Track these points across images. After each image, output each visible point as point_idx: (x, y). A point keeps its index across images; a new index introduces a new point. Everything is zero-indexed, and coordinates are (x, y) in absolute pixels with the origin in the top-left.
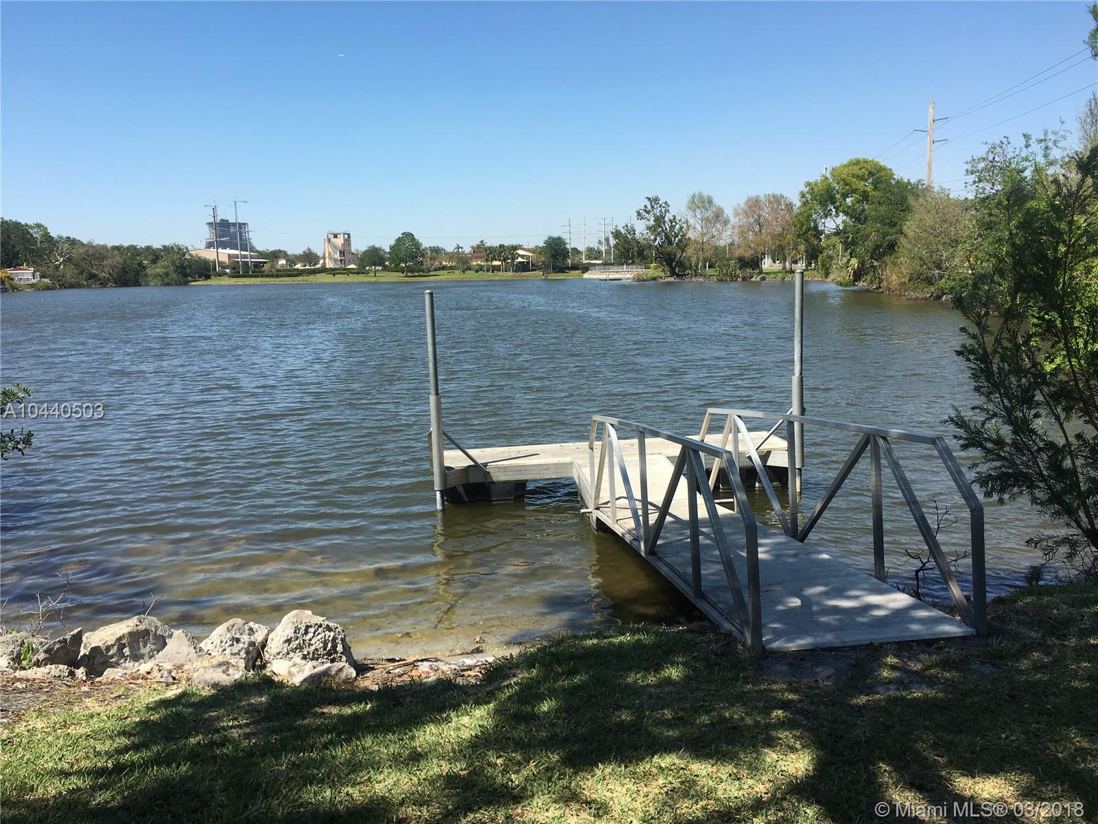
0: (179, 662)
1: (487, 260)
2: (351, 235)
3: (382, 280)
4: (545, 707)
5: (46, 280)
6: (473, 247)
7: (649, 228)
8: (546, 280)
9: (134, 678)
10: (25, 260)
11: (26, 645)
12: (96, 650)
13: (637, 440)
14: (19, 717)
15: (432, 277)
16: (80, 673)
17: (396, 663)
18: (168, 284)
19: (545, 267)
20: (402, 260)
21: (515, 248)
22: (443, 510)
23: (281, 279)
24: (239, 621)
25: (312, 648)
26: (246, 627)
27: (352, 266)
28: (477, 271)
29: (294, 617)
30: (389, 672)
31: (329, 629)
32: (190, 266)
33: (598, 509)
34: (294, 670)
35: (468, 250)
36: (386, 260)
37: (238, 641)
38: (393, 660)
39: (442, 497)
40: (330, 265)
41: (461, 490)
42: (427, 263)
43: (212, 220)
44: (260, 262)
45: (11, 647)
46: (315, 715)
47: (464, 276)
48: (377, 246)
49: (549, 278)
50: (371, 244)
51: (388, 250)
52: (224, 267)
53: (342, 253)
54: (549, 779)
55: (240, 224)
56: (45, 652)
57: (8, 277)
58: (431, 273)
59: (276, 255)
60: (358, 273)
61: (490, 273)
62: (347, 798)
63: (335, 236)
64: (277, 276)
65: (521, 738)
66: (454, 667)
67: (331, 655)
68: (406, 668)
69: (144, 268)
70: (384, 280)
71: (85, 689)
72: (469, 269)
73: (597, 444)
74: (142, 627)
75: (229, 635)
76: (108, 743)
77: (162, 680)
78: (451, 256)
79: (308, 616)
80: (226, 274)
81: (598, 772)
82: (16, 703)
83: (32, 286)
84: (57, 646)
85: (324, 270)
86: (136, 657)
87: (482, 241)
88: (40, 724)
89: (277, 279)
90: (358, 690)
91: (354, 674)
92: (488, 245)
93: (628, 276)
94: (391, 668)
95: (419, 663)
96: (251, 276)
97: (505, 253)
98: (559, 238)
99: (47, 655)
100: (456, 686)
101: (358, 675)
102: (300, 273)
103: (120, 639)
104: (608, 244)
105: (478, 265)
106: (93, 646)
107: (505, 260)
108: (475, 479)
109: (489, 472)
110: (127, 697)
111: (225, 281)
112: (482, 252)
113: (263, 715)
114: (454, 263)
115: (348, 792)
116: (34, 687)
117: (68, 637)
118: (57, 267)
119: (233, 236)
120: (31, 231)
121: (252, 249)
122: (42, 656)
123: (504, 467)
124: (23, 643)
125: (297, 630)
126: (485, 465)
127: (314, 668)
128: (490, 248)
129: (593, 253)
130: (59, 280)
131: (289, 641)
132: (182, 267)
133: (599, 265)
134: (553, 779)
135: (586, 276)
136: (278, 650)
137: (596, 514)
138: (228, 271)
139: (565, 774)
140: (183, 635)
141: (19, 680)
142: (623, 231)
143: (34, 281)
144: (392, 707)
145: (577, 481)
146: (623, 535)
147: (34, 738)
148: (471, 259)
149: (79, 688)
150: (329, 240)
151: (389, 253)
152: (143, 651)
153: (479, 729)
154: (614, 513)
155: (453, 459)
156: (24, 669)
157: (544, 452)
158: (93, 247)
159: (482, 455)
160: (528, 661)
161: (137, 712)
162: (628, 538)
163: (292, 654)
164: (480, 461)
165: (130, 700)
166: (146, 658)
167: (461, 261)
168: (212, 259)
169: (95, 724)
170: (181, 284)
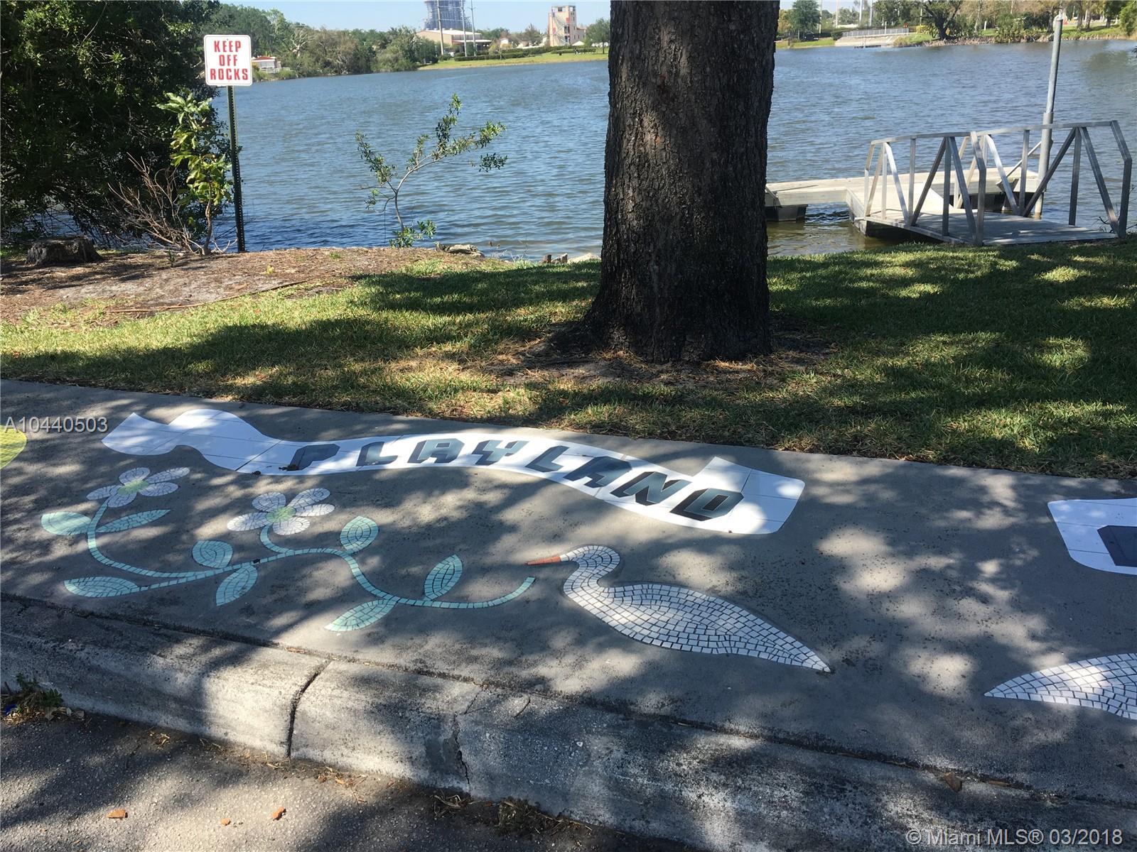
2: (576, 9)
5: (288, 69)
10: (267, 49)
18: (398, 70)
19: (792, 35)
23: (507, 60)
27: (579, 43)
32: (417, 50)
33: (870, 217)
40: (554, 43)
44: (483, 43)
49: (795, 47)
52: (448, 49)
53: (567, 29)
60: (585, 51)
63: (560, 10)
69: (374, 53)
83: (276, 75)
89: (503, 61)
96: (477, 59)
102: (526, 53)
104: (866, 4)
109: (778, 199)
118: (295, 56)
119: (452, 14)
120: (268, 18)
121: (475, 29)
123: (790, 195)
126: (775, 193)
129: (849, 17)
130: (298, 69)
132: (411, 51)
133: (854, 29)
135: (839, 43)
137: (866, 219)
138: (453, 54)
143: (277, 70)
146: (891, 223)
150: (554, 14)
154: (884, 214)
157: (821, 184)
158: (325, 33)
162: (895, 223)
168: (436, 41)
170: (409, 70)
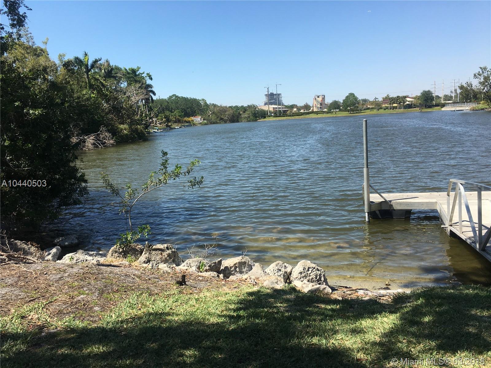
0: (257, 277)
1: (390, 104)
2: (325, 96)
3: (339, 115)
4: (426, 319)
5: (205, 121)
6: (383, 98)
7: (480, 83)
8: (421, 112)
9: (241, 281)
10: (198, 113)
11: (202, 263)
12: (226, 267)
13: (477, 192)
14: (201, 291)
15: (362, 113)
16: (221, 276)
17: (348, 289)
18: (249, 121)
19: (421, 106)
20: (348, 106)
21: (405, 97)
22: (369, 222)
23: (294, 117)
24: (281, 262)
25: (311, 277)
26: (284, 265)
27: (326, 110)
28: (385, 109)
29: (303, 263)
30: (344, 292)
31: (318, 270)
32: (258, 113)
33: (451, 226)
34: (304, 286)
35: (380, 99)
36: (341, 106)
37: (280, 270)
38: (346, 287)
39: (368, 215)
40: (315, 110)
41: (378, 212)
42: (360, 107)
43: (267, 93)
44: (286, 110)
45: (197, 263)
46: (315, 307)
47: (378, 112)
48: (337, 100)
49: (423, 111)
50: (334, 100)
51: (342, 102)
52: (271, 112)
53: (321, 104)
54: (431, 354)
55: (278, 94)
56: (209, 266)
57: (192, 120)
58: (362, 111)
59: (292, 107)
60: (328, 113)
61: (392, 110)
62: (332, 345)
63: (318, 97)
64: (293, 116)
65: (415, 332)
66: (375, 294)
67: (319, 281)
68: (352, 292)
69: (241, 115)
70: (340, 115)
71: (223, 282)
72: (381, 108)
73: (452, 194)
74: (243, 261)
75: (277, 268)
76: (233, 305)
77: (251, 283)
78: (372, 103)
79: (309, 263)
80: (272, 116)
81: (458, 355)
82: (199, 285)
83: (200, 123)
84: (213, 265)
85: (313, 112)
86: (241, 272)
87: (388, 95)
88: (208, 294)
89: (293, 117)
90: (332, 299)
91: (331, 291)
92: (391, 97)
93: (467, 108)
94: (345, 291)
95: (359, 290)
96: (282, 116)
97: (400, 100)
98: (429, 91)
99: (209, 268)
100: (379, 303)
101: (332, 292)
102: (302, 114)
103: (235, 264)
104: (456, 92)
105: (386, 106)
106: (225, 266)
107: (399, 103)
108: (384, 207)
109: (392, 205)
110: (239, 288)
111: (272, 119)
112: (388, 100)
113: (293, 303)
114: (374, 106)
115: (333, 342)
116: (205, 280)
117: (217, 261)
118: (209, 116)
119: (275, 99)
120: (200, 102)
121: (283, 105)
122: (208, 268)
123: (400, 203)
124: (201, 262)
125: (304, 269)
126: (390, 201)
127: (313, 286)
128: (392, 98)
129: (447, 98)
130: (210, 121)
131: (301, 273)
132: (255, 114)
133: (451, 103)
134: (433, 354)
135: (443, 109)
136: (296, 276)
137: (449, 228)
138: (273, 114)
139: (439, 353)
140: (259, 265)
141: (200, 276)
142: (465, 86)
143: (201, 122)
144: (349, 308)
145: (439, 211)
146: (466, 239)
147: (206, 300)
148: (382, 104)
149: (221, 282)
150: (315, 99)
151: (343, 103)
152: (244, 270)
153: (393, 325)
154: (461, 229)
155: (374, 198)
156: (201, 272)
157: (421, 196)
158: (222, 107)
159: (388, 196)
160: (416, 296)
161: (243, 294)
162: (469, 241)
163: (302, 279)
164: (388, 200)
165: (240, 289)
166: (245, 273)
167: (377, 105)
168: (266, 110)
169: (228, 297)
170: (254, 121)
